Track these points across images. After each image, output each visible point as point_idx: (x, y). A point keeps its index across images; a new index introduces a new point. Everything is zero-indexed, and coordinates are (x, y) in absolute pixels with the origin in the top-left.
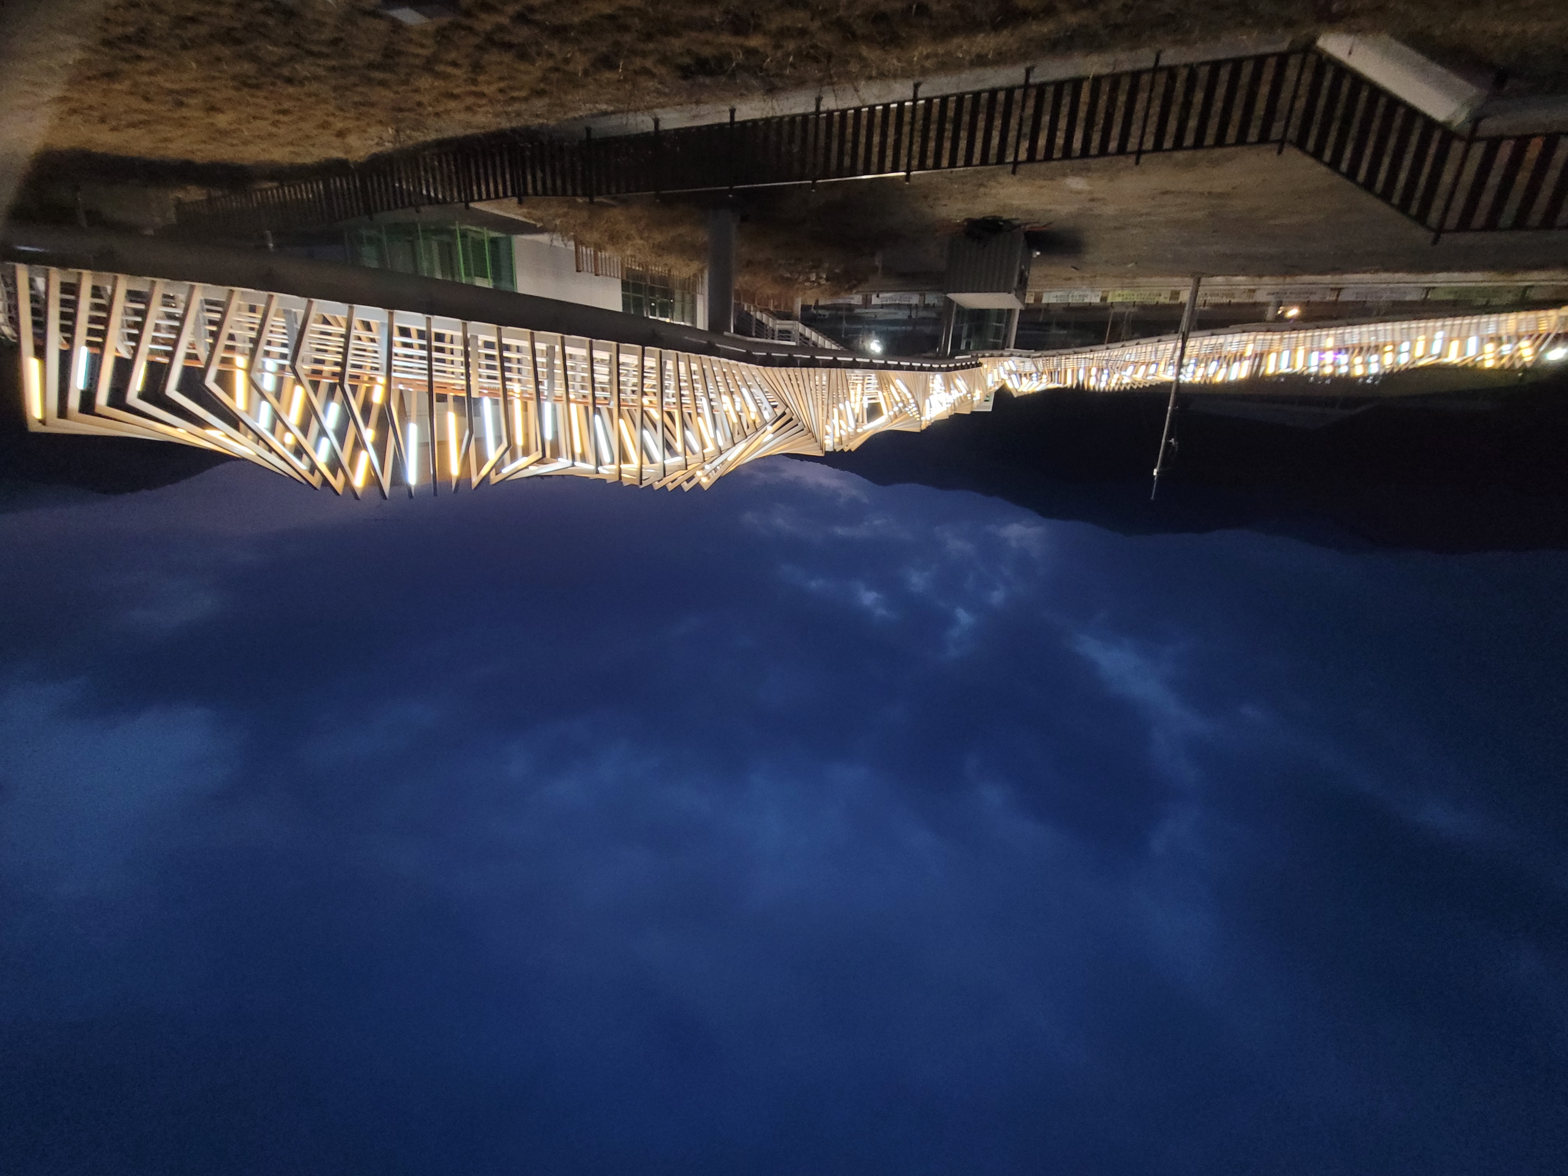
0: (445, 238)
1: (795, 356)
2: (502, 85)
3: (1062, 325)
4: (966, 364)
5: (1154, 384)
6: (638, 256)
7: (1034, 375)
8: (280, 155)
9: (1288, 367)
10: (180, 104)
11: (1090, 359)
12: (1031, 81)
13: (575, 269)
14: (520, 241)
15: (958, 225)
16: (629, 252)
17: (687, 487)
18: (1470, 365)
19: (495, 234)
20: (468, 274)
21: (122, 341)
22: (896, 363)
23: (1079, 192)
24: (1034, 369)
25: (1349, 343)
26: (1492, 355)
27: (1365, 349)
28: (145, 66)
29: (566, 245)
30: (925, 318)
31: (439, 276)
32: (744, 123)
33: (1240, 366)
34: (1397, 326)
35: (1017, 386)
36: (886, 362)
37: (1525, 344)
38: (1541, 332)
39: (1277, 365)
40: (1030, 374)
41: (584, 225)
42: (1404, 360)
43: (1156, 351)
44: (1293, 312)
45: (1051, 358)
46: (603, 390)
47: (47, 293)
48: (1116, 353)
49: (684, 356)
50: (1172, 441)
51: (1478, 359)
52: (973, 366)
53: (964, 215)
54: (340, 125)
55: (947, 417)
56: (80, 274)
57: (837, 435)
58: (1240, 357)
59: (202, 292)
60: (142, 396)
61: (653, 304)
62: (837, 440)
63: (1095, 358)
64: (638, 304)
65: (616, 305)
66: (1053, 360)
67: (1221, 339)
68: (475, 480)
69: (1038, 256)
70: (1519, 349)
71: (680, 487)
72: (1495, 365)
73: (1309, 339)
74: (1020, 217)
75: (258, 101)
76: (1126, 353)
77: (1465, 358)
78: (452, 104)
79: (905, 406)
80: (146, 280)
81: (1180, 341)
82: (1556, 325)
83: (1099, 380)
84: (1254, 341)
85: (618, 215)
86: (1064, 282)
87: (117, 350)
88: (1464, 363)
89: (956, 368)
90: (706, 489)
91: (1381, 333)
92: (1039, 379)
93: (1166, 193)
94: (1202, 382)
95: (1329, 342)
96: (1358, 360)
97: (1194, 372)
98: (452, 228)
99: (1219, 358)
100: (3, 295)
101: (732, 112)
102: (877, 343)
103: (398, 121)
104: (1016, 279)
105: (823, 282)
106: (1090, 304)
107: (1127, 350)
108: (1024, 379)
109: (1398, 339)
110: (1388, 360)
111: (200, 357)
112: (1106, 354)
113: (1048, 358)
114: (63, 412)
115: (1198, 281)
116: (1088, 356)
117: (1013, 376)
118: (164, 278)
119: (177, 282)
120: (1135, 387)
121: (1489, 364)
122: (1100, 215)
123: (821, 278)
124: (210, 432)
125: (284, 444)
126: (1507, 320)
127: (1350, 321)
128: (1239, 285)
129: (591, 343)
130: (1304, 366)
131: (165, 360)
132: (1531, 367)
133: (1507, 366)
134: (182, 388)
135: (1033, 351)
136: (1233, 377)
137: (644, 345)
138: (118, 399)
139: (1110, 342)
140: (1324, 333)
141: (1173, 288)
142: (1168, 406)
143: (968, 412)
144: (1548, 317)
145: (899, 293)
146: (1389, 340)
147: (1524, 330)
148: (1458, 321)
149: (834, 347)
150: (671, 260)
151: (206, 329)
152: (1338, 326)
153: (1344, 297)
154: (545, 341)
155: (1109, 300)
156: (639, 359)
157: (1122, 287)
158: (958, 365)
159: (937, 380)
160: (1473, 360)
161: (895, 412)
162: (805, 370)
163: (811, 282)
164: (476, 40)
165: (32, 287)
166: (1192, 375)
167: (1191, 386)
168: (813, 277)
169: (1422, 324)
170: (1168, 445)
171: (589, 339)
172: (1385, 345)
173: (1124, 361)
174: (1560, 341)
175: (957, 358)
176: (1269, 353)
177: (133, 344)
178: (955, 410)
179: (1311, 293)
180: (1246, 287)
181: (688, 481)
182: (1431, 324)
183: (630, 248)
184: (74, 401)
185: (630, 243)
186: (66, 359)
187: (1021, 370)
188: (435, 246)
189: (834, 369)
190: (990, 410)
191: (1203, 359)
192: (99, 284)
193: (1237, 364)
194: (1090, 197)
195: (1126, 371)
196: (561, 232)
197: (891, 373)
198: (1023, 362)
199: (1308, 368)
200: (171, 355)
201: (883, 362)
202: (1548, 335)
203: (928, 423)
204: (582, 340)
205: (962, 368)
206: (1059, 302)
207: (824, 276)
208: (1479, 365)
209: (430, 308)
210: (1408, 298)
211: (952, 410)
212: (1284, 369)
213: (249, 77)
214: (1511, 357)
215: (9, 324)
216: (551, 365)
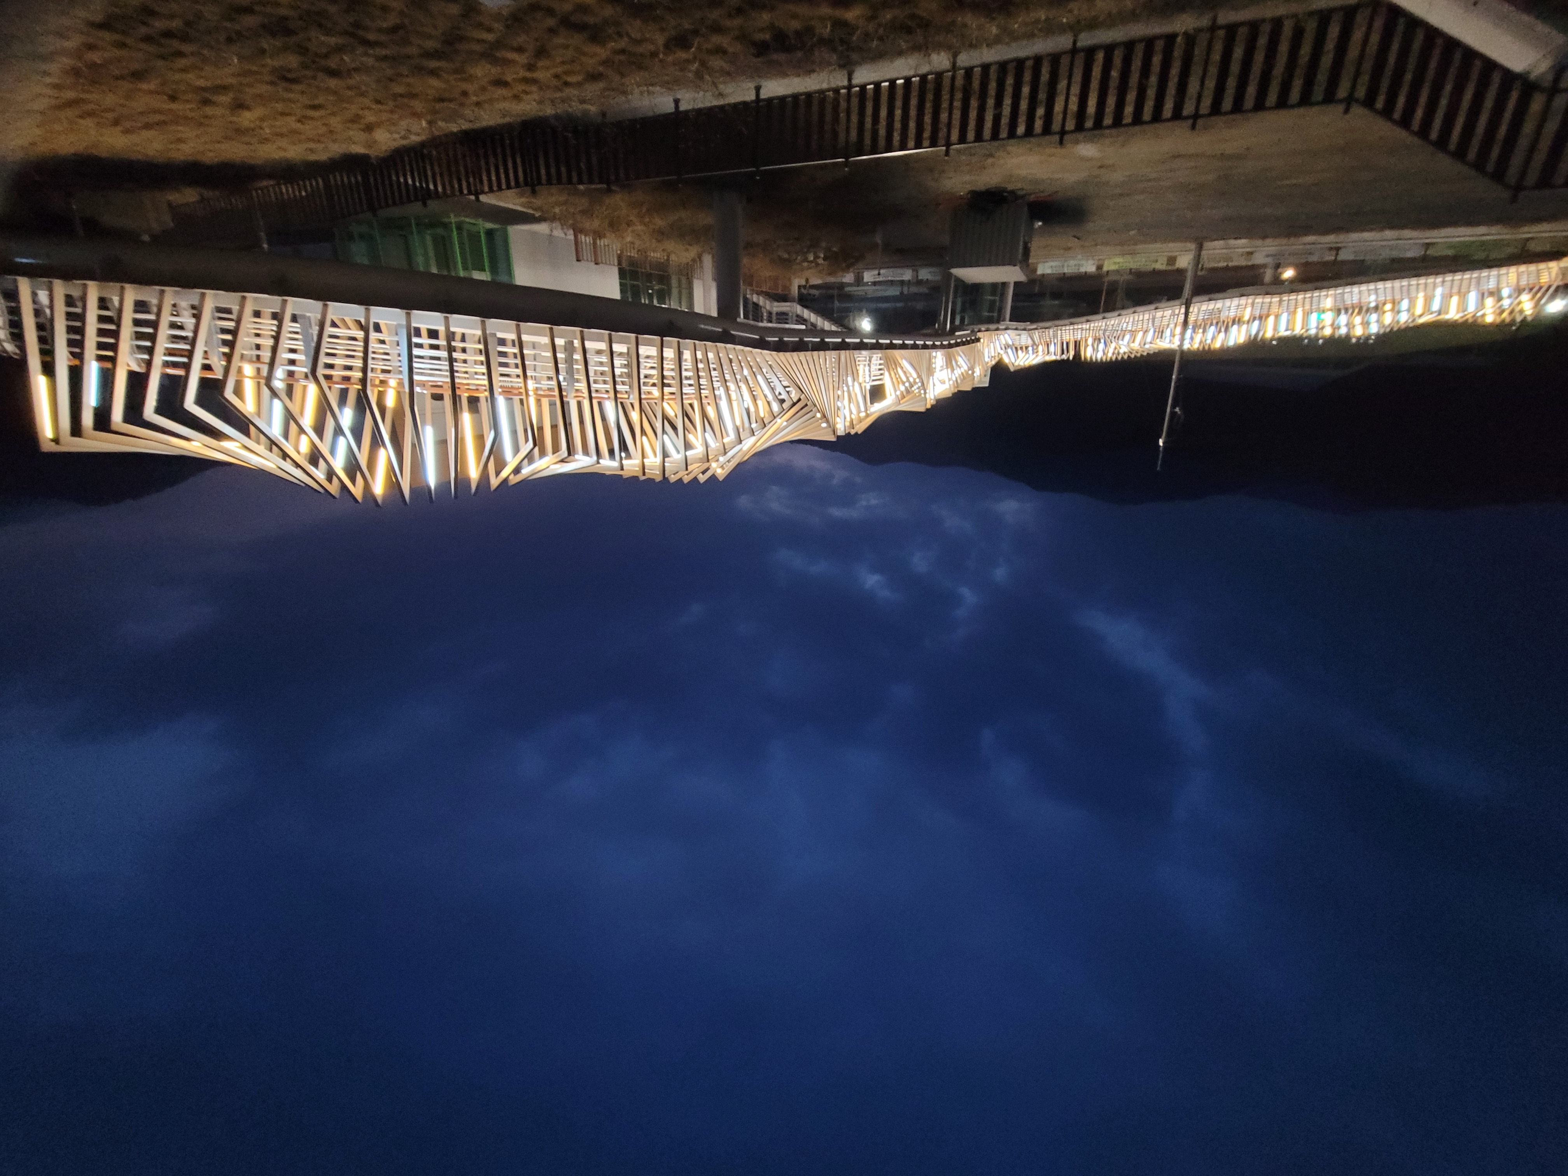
0: (440, 231)
1: (806, 339)
2: (559, 70)
3: (1056, 295)
4: (967, 340)
5: (1152, 352)
6: (638, 243)
7: (1030, 349)
8: (294, 152)
9: (1287, 330)
10: (206, 102)
11: (1086, 330)
12: (1079, 44)
13: (575, 259)
14: (516, 232)
15: (961, 197)
16: (629, 239)
17: (702, 478)
18: (1470, 321)
19: (489, 225)
20: (465, 268)
21: (132, 354)
22: (888, 341)
23: (1090, 159)
24: (1030, 342)
25: (1348, 302)
26: (1491, 310)
27: (1364, 309)
28: (182, 62)
29: (566, 234)
30: (915, 294)
31: (434, 270)
32: (770, 100)
33: (1239, 331)
34: (1397, 283)
35: (1013, 361)
36: (877, 341)
37: (1525, 297)
38: (1542, 285)
39: (1275, 329)
40: (1027, 348)
41: (584, 212)
42: (1403, 318)
43: (1154, 319)
44: (1289, 274)
45: (1047, 330)
46: (623, 383)
47: (51, 307)
48: (1112, 322)
49: (700, 345)
50: (1177, 409)
51: (1479, 314)
52: (973, 341)
53: (969, 188)
54: (371, 118)
55: (951, 395)
56: (85, 286)
57: (848, 419)
58: (1237, 321)
59: (212, 299)
60: (159, 411)
61: (650, 291)
62: (847, 424)
63: (1092, 328)
64: (636, 293)
65: (614, 293)
66: (1049, 332)
67: (1219, 304)
68: (494, 482)
69: (1040, 227)
70: (1520, 303)
71: (695, 479)
72: (1495, 320)
73: (1307, 300)
74: (1025, 187)
75: (292, 96)
76: (1123, 321)
77: (1466, 313)
78: (501, 92)
79: (911, 386)
80: (155, 289)
81: (1184, 306)
82: (1557, 277)
83: (1095, 350)
84: (1253, 304)
85: (619, 201)
86: (1062, 252)
87: (128, 365)
88: (1464, 319)
89: (957, 345)
90: (721, 479)
91: (1381, 292)
92: (1035, 351)
93: (1179, 156)
94: (1201, 348)
95: (1328, 303)
96: (1358, 320)
97: (1192, 338)
98: (446, 220)
99: (1217, 323)
100: (3, 312)
101: (758, 89)
102: (868, 321)
103: (434, 112)
104: (1021, 250)
105: (820, 261)
106: (1086, 273)
107: (1123, 319)
108: (1020, 352)
109: (1397, 297)
110: (1388, 319)
111: (213, 367)
112: (1102, 324)
113: (1044, 330)
114: (76, 429)
115: (1200, 248)
116: (1084, 326)
117: (1009, 351)
118: (172, 286)
119: (188, 290)
120: (1133, 356)
121: (1489, 319)
122: (1108, 182)
123: (819, 257)
124: (226, 444)
125: (299, 452)
126: (1508, 273)
127: (1349, 280)
128: (1238, 248)
129: (610, 336)
130: (1302, 329)
131: (180, 372)
132: (1533, 320)
133: (1508, 320)
134: (200, 402)
135: (1029, 323)
136: (1231, 343)
137: (662, 335)
138: (134, 413)
139: (1107, 310)
140: (1324, 293)
141: (1170, 254)
142: (1172, 375)
143: (969, 389)
144: (1549, 268)
145: (891, 270)
146: (1389, 298)
147: (1525, 283)
148: (1458, 277)
149: (834, 328)
150: (670, 245)
151: (218, 338)
152: (1336, 286)
153: (1343, 256)
154: (565, 335)
155: (1105, 269)
156: (657, 350)
157: (1123, 255)
158: (959, 341)
159: (939, 357)
160: (1474, 316)
161: (902, 392)
162: (815, 353)
163: (808, 262)
164: (551, 22)
165: (35, 301)
166: (1193, 342)
167: (1189, 352)
168: (811, 257)
169: (1422, 281)
170: (1173, 414)
171: (607, 332)
172: (1384, 304)
173: (1122, 330)
174: (1559, 293)
175: (957, 333)
176: (1268, 316)
177: (146, 357)
178: (957, 387)
179: (1310, 254)
180: (1243, 250)
181: (703, 473)
182: (1431, 280)
183: (630, 234)
184: (88, 419)
185: (630, 229)
186: (76, 376)
187: (1017, 343)
188: (429, 239)
189: (843, 351)
190: (987, 385)
191: (1201, 325)
192: (105, 295)
193: (1235, 327)
194: (1099, 164)
195: (1122, 340)
196: (560, 219)
197: (897, 353)
198: (1019, 335)
199: (1307, 330)
200: (187, 367)
201: (874, 341)
202: (1549, 287)
203: (933, 402)
204: (601, 333)
205: (963, 344)
206: (1054, 272)
207: (822, 256)
208: (1480, 320)
209: (448, 307)
210: (1410, 254)
211: (955, 387)
212: (1283, 332)
213: (290, 71)
214: (1511, 312)
215: (11, 340)
216: (570, 361)
